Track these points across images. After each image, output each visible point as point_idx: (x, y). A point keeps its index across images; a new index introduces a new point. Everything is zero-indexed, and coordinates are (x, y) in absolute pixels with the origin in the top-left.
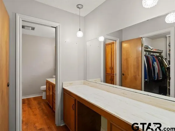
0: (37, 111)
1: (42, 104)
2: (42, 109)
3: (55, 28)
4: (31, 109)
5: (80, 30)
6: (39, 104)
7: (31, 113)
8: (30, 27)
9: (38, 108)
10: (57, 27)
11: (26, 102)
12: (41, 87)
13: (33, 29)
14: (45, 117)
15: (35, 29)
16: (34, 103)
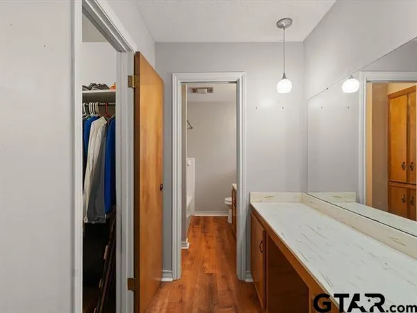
0: (214, 243)
1: (225, 232)
2: (223, 241)
3: (236, 82)
4: (205, 236)
5: (284, 77)
6: (220, 230)
7: (204, 244)
8: (205, 88)
9: (217, 238)
10: (239, 80)
11: (202, 222)
12: (226, 199)
13: (210, 90)
14: (223, 256)
15: (214, 90)
16: (213, 227)
